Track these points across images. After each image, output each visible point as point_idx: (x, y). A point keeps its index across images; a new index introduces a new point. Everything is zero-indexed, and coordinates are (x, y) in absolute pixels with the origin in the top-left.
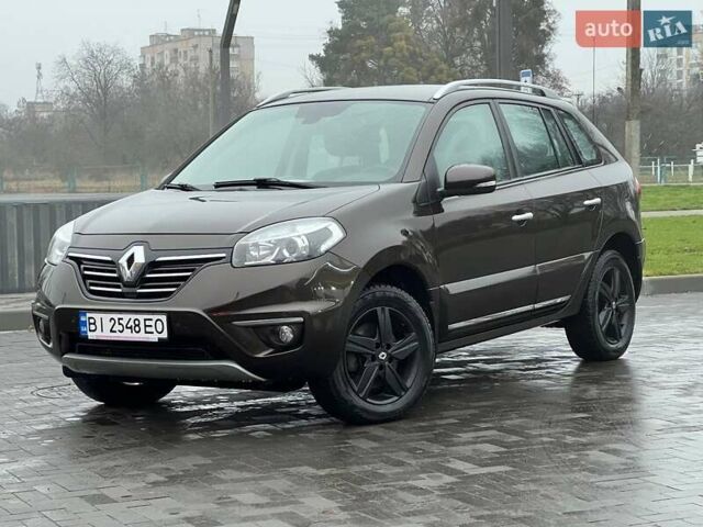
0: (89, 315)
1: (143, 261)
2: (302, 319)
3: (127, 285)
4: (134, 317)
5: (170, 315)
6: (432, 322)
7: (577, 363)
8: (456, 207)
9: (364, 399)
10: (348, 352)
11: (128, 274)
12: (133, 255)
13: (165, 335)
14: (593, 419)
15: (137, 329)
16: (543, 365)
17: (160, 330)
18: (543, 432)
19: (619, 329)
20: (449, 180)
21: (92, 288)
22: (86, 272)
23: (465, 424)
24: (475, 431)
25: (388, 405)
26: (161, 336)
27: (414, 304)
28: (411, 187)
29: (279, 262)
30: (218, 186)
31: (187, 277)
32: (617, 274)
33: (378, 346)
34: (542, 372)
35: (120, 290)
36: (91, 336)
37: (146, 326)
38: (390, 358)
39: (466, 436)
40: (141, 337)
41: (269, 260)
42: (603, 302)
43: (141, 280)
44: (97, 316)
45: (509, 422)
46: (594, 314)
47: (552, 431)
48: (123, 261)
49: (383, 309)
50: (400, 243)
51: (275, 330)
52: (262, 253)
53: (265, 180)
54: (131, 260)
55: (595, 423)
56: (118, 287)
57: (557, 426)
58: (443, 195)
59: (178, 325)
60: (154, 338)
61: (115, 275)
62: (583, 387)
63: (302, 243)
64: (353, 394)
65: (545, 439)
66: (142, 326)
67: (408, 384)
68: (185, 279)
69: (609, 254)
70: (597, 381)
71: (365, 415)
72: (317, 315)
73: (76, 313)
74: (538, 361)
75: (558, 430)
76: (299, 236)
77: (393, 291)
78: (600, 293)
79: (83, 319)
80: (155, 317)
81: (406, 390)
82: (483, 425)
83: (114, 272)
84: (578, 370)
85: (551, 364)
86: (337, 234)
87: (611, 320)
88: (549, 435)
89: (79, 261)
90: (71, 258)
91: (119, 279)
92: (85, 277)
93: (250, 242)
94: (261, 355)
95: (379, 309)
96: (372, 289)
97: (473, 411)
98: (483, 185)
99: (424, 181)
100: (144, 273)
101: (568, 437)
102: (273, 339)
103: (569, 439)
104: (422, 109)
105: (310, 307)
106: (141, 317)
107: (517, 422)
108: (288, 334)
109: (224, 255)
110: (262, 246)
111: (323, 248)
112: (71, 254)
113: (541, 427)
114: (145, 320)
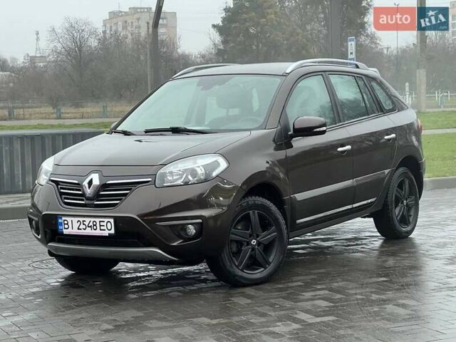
0: (64, 218)
1: (98, 183)
2: (200, 221)
3: (88, 199)
4: (92, 220)
5: (116, 219)
6: (285, 219)
7: (382, 241)
8: (301, 144)
9: (242, 270)
10: (231, 241)
11: (89, 192)
12: (92, 180)
13: (113, 231)
14: (390, 282)
15: (95, 227)
16: (359, 242)
17: (109, 228)
18: (358, 291)
19: (409, 219)
20: (296, 127)
21: (66, 201)
22: (62, 191)
23: (307, 286)
24: (313, 291)
25: (258, 274)
26: (110, 232)
27: (274, 208)
28: (271, 131)
29: (186, 184)
30: (147, 132)
31: (127, 194)
32: (407, 182)
33: (250, 236)
34: (359, 248)
35: (83, 202)
36: (65, 232)
37: (100, 226)
38: (259, 244)
39: (308, 295)
40: (98, 232)
41: (180, 182)
42: (398, 201)
43: (97, 196)
44: (69, 219)
45: (336, 284)
46: (392, 209)
47: (363, 291)
48: (86, 183)
49: (254, 212)
50: (265, 169)
51: (184, 227)
52: (174, 178)
53: (177, 128)
54: (90, 183)
55: (392, 285)
56: (83, 200)
57: (367, 287)
58: (292, 137)
59: (121, 225)
60: (106, 233)
61: (81, 192)
62: (384, 258)
63: (200, 171)
64: (235, 267)
65: (359, 297)
66: (98, 225)
67: (270, 260)
68: (125, 195)
69: (401, 170)
70: (393, 254)
71: (243, 281)
72: (211, 217)
73: (56, 217)
74: (356, 239)
75: (367, 290)
76: (199, 167)
77: (260, 200)
78: (396, 196)
79: (60, 221)
80: (106, 220)
81: (269, 263)
82: (319, 287)
83: (79, 190)
84: (382, 246)
85: (364, 242)
86: (223, 165)
87: (403, 213)
88: (361, 294)
89: (57, 183)
90: (52, 181)
91: (83, 195)
92: (61, 194)
93: (167, 171)
94: (175, 244)
95: (251, 212)
96: (247, 200)
97: (312, 277)
98: (318, 130)
99: (279, 128)
100: (99, 191)
101: (373, 295)
102: (182, 233)
103: (374, 297)
104: (278, 80)
105: (206, 213)
106: (98, 220)
107: (341, 284)
108: (192, 230)
109: (150, 179)
110: (175, 173)
111: (214, 174)
112: (52, 179)
113: (356, 288)
114: (100, 222)
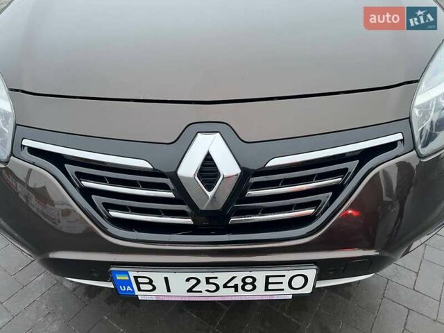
0: (133, 272)
13: (307, 290)
15: (249, 287)
17: (297, 287)
21: (114, 214)
22: (86, 183)
26: (300, 292)
36: (144, 296)
37: (267, 283)
40: (257, 295)
44: (156, 275)
48: (189, 168)
56: (183, 215)
60: (285, 294)
61: (171, 193)
66: (260, 284)
80: (290, 273)
83: (165, 188)
90: (33, 151)
112: (30, 143)
114: (267, 277)
